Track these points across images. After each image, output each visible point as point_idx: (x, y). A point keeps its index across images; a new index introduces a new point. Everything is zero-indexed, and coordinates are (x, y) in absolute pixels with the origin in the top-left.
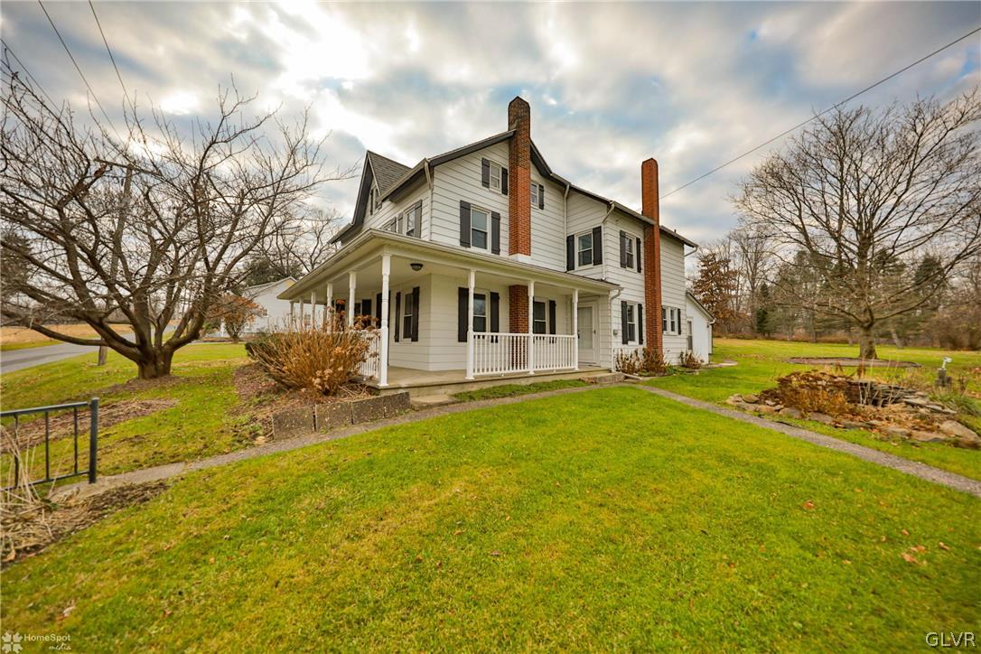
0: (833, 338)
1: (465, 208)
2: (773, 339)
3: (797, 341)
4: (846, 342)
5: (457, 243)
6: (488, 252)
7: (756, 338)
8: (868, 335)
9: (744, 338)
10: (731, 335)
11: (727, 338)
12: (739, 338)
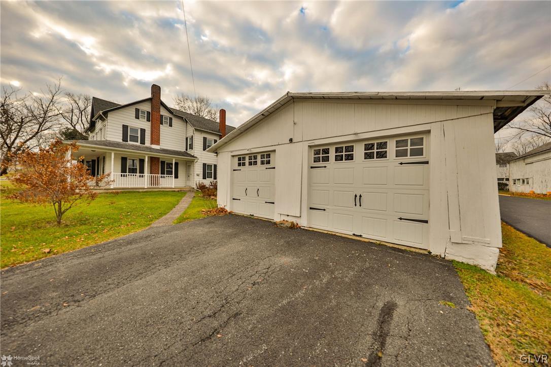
1: (125, 128)
5: (121, 141)
6: (138, 144)
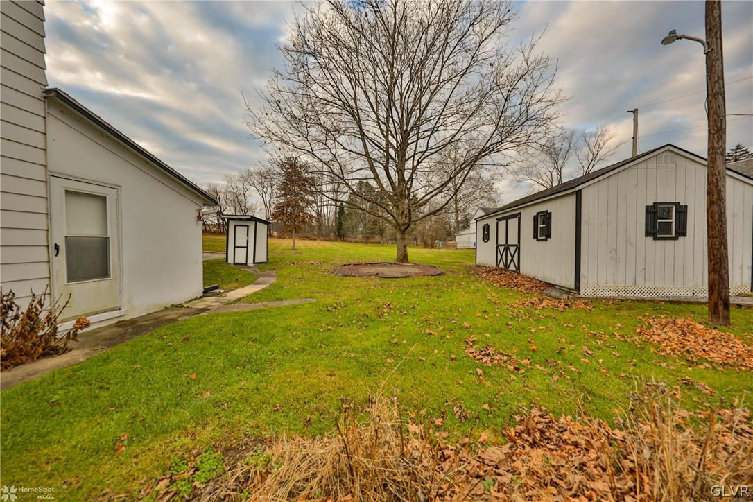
0: (373, 241)
2: (345, 241)
3: (357, 242)
4: (380, 243)
7: (336, 240)
8: (403, 239)
9: (330, 240)
10: (322, 238)
11: (320, 240)
12: (327, 240)
